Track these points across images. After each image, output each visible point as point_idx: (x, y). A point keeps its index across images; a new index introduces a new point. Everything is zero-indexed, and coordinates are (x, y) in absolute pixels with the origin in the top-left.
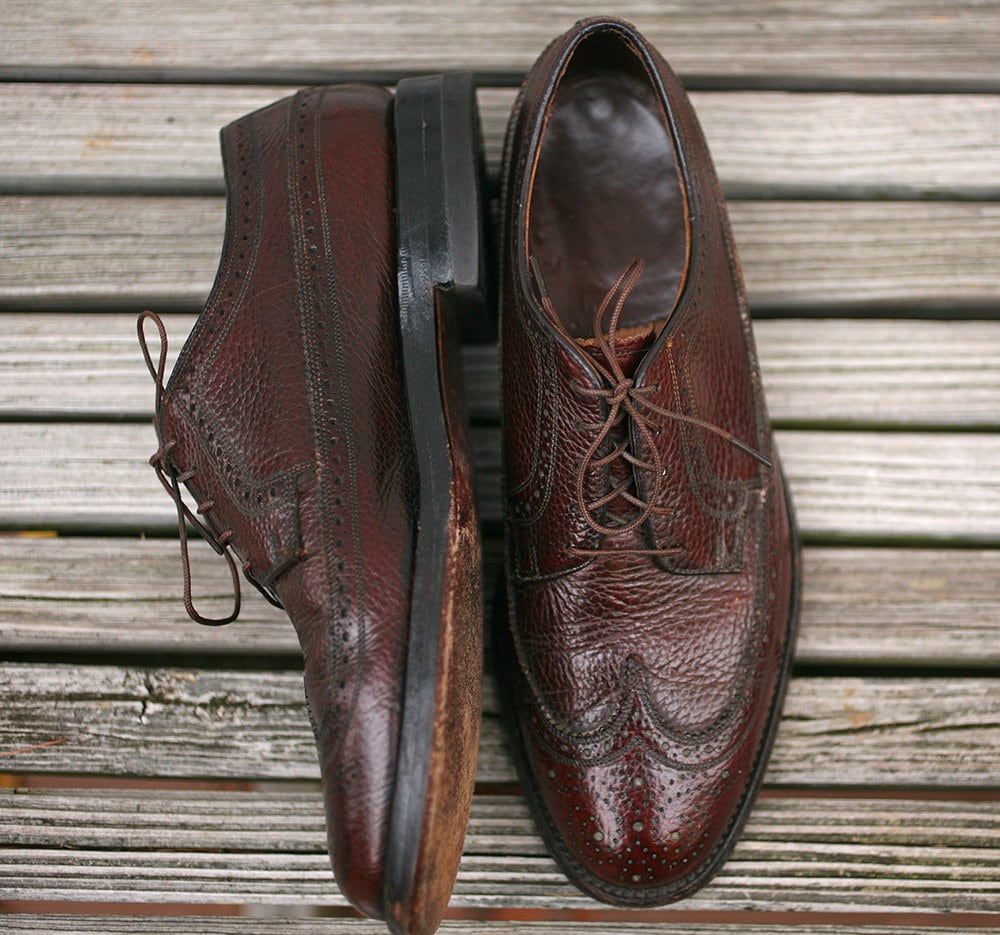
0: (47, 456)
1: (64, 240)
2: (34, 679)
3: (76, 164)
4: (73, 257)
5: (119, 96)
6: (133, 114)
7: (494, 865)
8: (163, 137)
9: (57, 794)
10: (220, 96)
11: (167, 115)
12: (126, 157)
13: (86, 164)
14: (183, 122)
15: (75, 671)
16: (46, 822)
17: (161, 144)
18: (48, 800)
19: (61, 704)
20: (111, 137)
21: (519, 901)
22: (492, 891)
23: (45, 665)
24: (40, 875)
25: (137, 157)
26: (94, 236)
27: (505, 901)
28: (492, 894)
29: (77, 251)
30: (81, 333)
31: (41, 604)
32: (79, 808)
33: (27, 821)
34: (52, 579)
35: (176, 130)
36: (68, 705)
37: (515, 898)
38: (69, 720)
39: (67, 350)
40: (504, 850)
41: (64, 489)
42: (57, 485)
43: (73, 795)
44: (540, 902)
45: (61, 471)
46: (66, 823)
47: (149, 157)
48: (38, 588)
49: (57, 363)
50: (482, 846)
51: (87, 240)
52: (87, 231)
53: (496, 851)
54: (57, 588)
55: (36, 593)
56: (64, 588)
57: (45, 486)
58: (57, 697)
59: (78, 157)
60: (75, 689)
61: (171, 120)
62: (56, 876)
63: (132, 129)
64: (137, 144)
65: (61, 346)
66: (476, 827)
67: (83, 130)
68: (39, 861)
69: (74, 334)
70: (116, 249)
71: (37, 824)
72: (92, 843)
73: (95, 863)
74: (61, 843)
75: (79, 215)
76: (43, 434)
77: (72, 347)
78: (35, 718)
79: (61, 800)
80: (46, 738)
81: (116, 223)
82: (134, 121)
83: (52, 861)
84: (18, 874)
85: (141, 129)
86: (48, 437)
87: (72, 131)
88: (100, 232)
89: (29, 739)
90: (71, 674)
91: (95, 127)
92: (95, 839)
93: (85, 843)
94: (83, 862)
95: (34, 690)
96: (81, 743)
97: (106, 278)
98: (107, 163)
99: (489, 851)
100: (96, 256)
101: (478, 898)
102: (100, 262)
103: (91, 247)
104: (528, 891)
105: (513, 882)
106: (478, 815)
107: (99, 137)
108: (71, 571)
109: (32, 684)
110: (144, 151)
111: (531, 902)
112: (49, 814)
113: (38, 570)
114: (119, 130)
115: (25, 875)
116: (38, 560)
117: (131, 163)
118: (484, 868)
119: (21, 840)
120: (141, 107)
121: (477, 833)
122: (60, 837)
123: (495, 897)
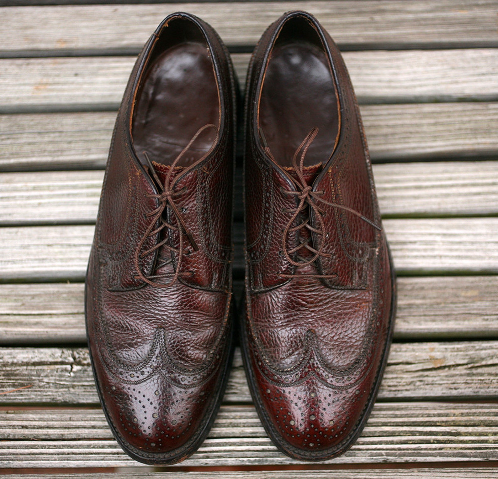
0: (19, 243)
1: (25, 135)
2: (15, 355)
3: (29, 98)
4: (29, 144)
5: (50, 64)
6: (57, 72)
7: (253, 442)
8: (72, 83)
9: (28, 413)
10: (101, 62)
11: (74, 72)
12: (54, 93)
13: (34, 98)
14: (83, 75)
15: (36, 351)
16: (23, 427)
17: (72, 86)
18: (24, 416)
19: (29, 368)
20: (47, 84)
23: (20, 348)
24: (21, 454)
25: (60, 93)
26: (39, 133)
27: (259, 461)
28: (253, 457)
29: (31, 140)
30: (34, 181)
31: (18, 317)
32: (40, 420)
33: (14, 427)
34: (23, 305)
35: (79, 79)
36: (33, 368)
37: (265, 459)
38: (33, 376)
39: (27, 190)
40: (258, 435)
41: (28, 260)
42: (24, 257)
43: (37, 413)
44: (278, 460)
45: (26, 250)
46: (34, 428)
47: (66, 93)
48: (16, 309)
49: (22, 197)
50: (247, 433)
51: (36, 135)
52: (36, 131)
53: (254, 435)
54: (25, 309)
55: (15, 312)
56: (29, 309)
57: (19, 258)
58: (27, 364)
59: (30, 94)
60: (36, 360)
61: (76, 75)
62: (29, 454)
63: (57, 79)
64: (59, 87)
65: (24, 188)
66: (243, 423)
67: (33, 81)
68: (21, 447)
69: (31, 182)
70: (50, 139)
71: (19, 429)
72: (47, 437)
73: (49, 447)
74: (31, 437)
75: (32, 123)
76: (17, 233)
77: (30, 188)
78: (16, 375)
79: (31, 416)
80: (22, 385)
81: (50, 127)
82: (58, 76)
83: (27, 447)
84: (10, 454)
85: (62, 80)
86: (19, 234)
87: (26, 81)
88: (42, 131)
89: (14, 386)
90: (34, 352)
91: (38, 79)
92: (49, 435)
93: (43, 437)
94: (43, 447)
95: (15, 361)
96: (40, 387)
97: (46, 154)
98: (45, 97)
99: (250, 435)
100: (41, 143)
101: (245, 459)
102: (42, 146)
103: (38, 139)
104: (271, 455)
105: (263, 451)
107: (41, 84)
108: (33, 300)
109: (14, 358)
110: (63, 90)
111: (273, 461)
112: (25, 423)
113: (16, 301)
114: (51, 80)
115: (13, 454)
116: (16, 295)
117: (57, 97)
118: (248, 444)
119: (11, 437)
120: (60, 69)
121: (244, 426)
122: (31, 435)
123: (254, 459)
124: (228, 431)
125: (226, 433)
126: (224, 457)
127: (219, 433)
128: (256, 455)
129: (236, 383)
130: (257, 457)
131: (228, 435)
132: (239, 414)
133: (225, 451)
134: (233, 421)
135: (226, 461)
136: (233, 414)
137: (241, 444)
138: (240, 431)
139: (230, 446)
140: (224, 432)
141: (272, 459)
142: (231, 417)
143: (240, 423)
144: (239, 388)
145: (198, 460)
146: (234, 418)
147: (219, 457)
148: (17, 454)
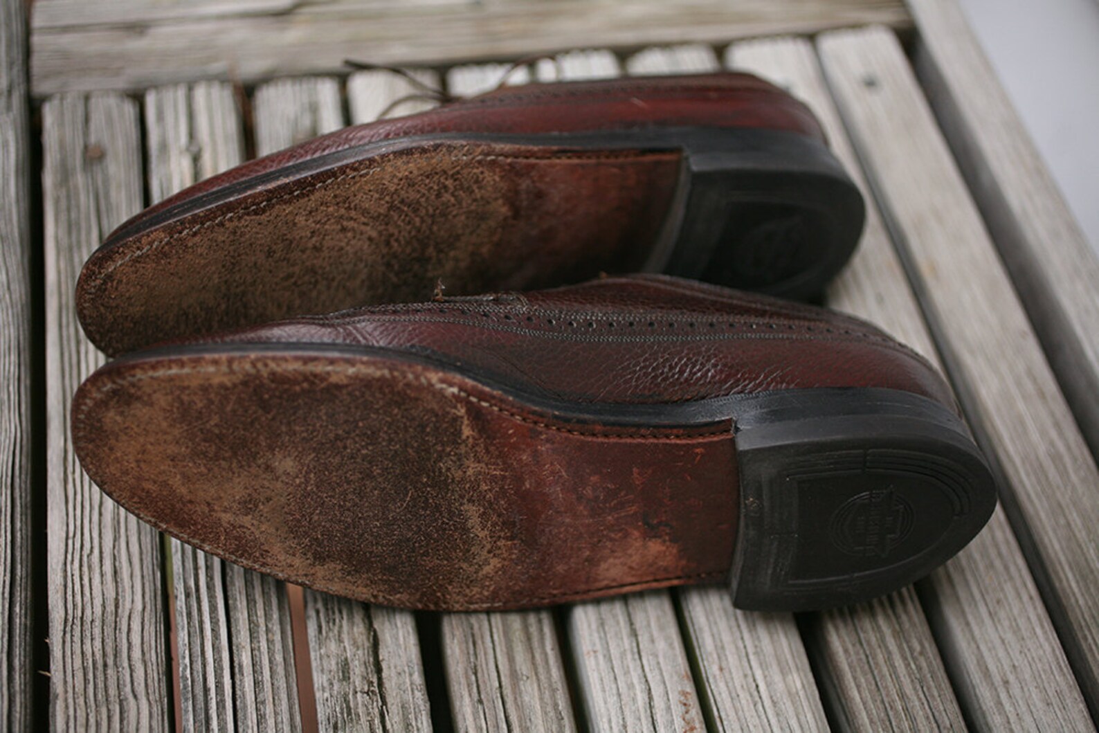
7: (222, 669)
21: (186, 700)
22: (195, 673)
27: (185, 687)
28: (191, 674)
37: (190, 695)
40: (238, 676)
44: (187, 720)
50: (240, 656)
53: (237, 670)
66: (259, 647)
99: (236, 664)
101: (187, 661)
104: (198, 706)
105: (206, 690)
106: (271, 647)
111: (187, 711)
118: (218, 661)
121: (252, 650)
123: (189, 676)
124: (241, 621)
125: (237, 620)
126: (189, 623)
127: (236, 608)
128: (196, 679)
129: (341, 627)
130: (193, 681)
131: (233, 625)
132: (278, 637)
133: (201, 622)
134: (263, 628)
135: (183, 629)
136: (276, 628)
137: (215, 648)
138: (243, 644)
139: (213, 630)
140: (239, 615)
141: (190, 709)
142: (270, 626)
143: (259, 642)
144: (331, 634)
145: (182, 581)
146: (268, 631)
147: (189, 615)
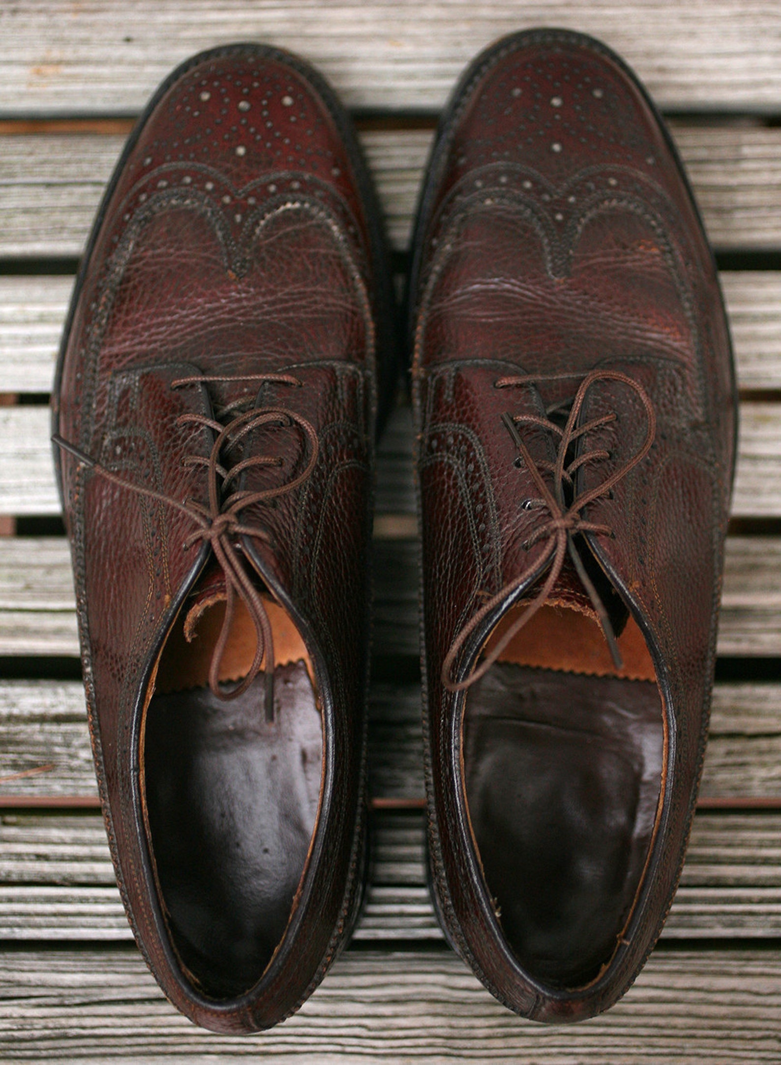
0: (12, 447)
1: (15, 190)
2: (15, 701)
3: (21, 96)
4: (26, 211)
5: (67, 11)
6: (83, 34)
8: (120, 62)
9: (48, 826)
10: (184, 10)
11: (123, 35)
12: (78, 87)
13: (33, 95)
14: (144, 44)
15: (60, 690)
16: (40, 857)
17: (119, 70)
18: (40, 833)
19: (48, 727)
20: (60, 63)
23: (25, 682)
24: (38, 915)
25: (92, 87)
26: (49, 185)
29: (30, 203)
30: (41, 301)
31: (17, 617)
32: (76, 842)
33: (19, 857)
34: (28, 587)
35: (135, 53)
36: (54, 728)
38: (57, 745)
39: (27, 322)
41: (35, 485)
42: (26, 480)
43: (66, 827)
45: (29, 464)
46: (62, 859)
47: (106, 86)
48: (13, 598)
49: (15, 337)
51: (41, 190)
52: (40, 179)
54: (34, 598)
55: (11, 604)
56: (42, 598)
57: (13, 482)
58: (42, 719)
59: (23, 88)
60: (62, 710)
61: (128, 40)
62: (55, 915)
63: (84, 52)
64: (90, 70)
65: (20, 317)
67: (27, 55)
68: (36, 900)
69: (33, 302)
70: (74, 200)
71: (31, 860)
72: (91, 879)
73: (96, 900)
74: (57, 879)
75: (31, 159)
76: (6, 421)
77: (32, 318)
78: (18, 743)
79: (55, 834)
80: (33, 765)
81: (72, 169)
82: (85, 42)
83: (49, 900)
84: (14, 914)
85: (95, 53)
86: (12, 424)
87: (14, 55)
88: (55, 180)
89: (15, 766)
90: (56, 694)
91: (40, 52)
92: (94, 875)
93: (84, 879)
94: (83, 900)
95: (15, 711)
96: (71, 769)
97: (65, 235)
98: (58, 95)
100: (53, 209)
102: (57, 217)
103: (46, 198)
107: (46, 62)
108: (49, 578)
109: (14, 705)
110: (99, 79)
112: (43, 849)
113: (11, 578)
114: (69, 54)
115: (21, 914)
116: (11, 566)
117: (84, 94)
119: (14, 878)
120: (91, 26)
122: (57, 874)
148: (28, 914)
